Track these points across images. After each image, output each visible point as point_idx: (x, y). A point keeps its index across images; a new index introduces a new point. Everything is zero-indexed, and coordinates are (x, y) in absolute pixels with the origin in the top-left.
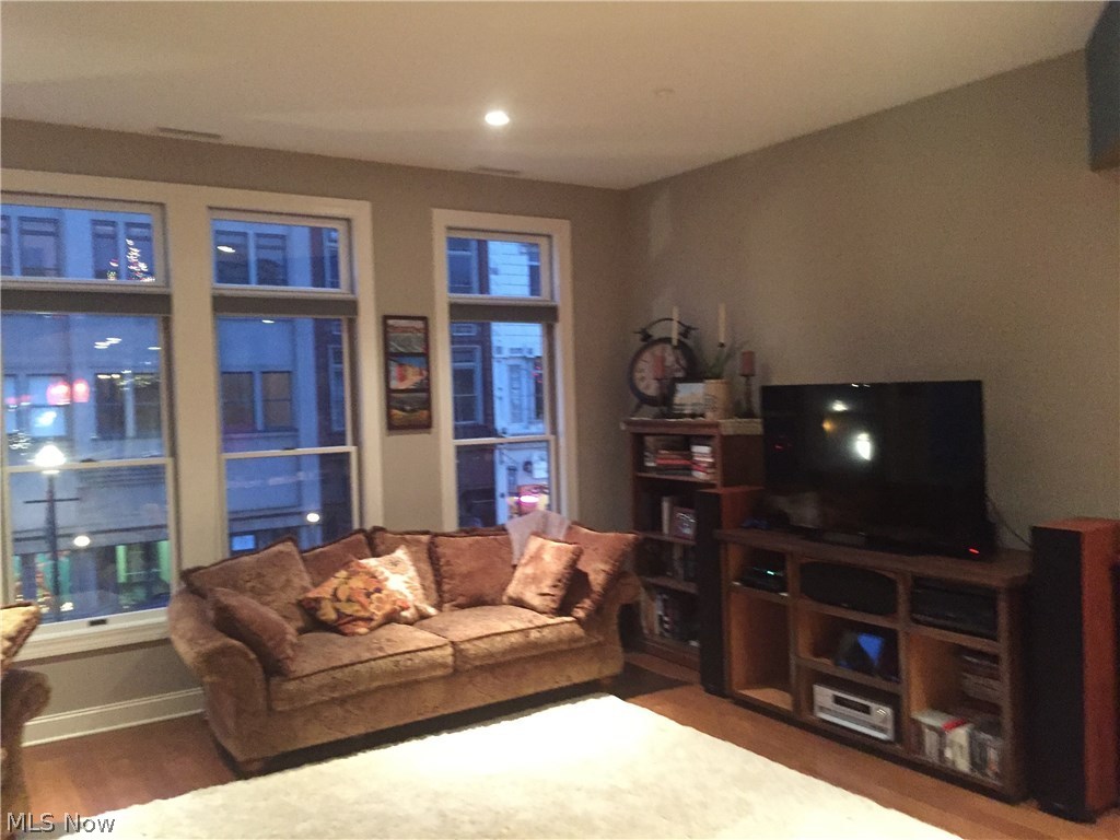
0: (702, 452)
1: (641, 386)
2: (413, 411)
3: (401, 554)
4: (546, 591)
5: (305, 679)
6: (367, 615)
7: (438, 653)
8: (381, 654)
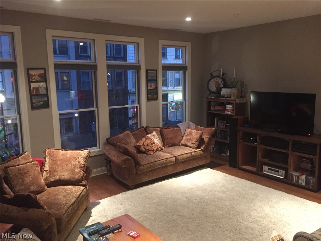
0: (229, 107)
1: (211, 89)
2: (153, 95)
3: (154, 133)
4: (194, 143)
5: (144, 166)
6: (153, 149)
7: (172, 159)
8: (160, 159)
